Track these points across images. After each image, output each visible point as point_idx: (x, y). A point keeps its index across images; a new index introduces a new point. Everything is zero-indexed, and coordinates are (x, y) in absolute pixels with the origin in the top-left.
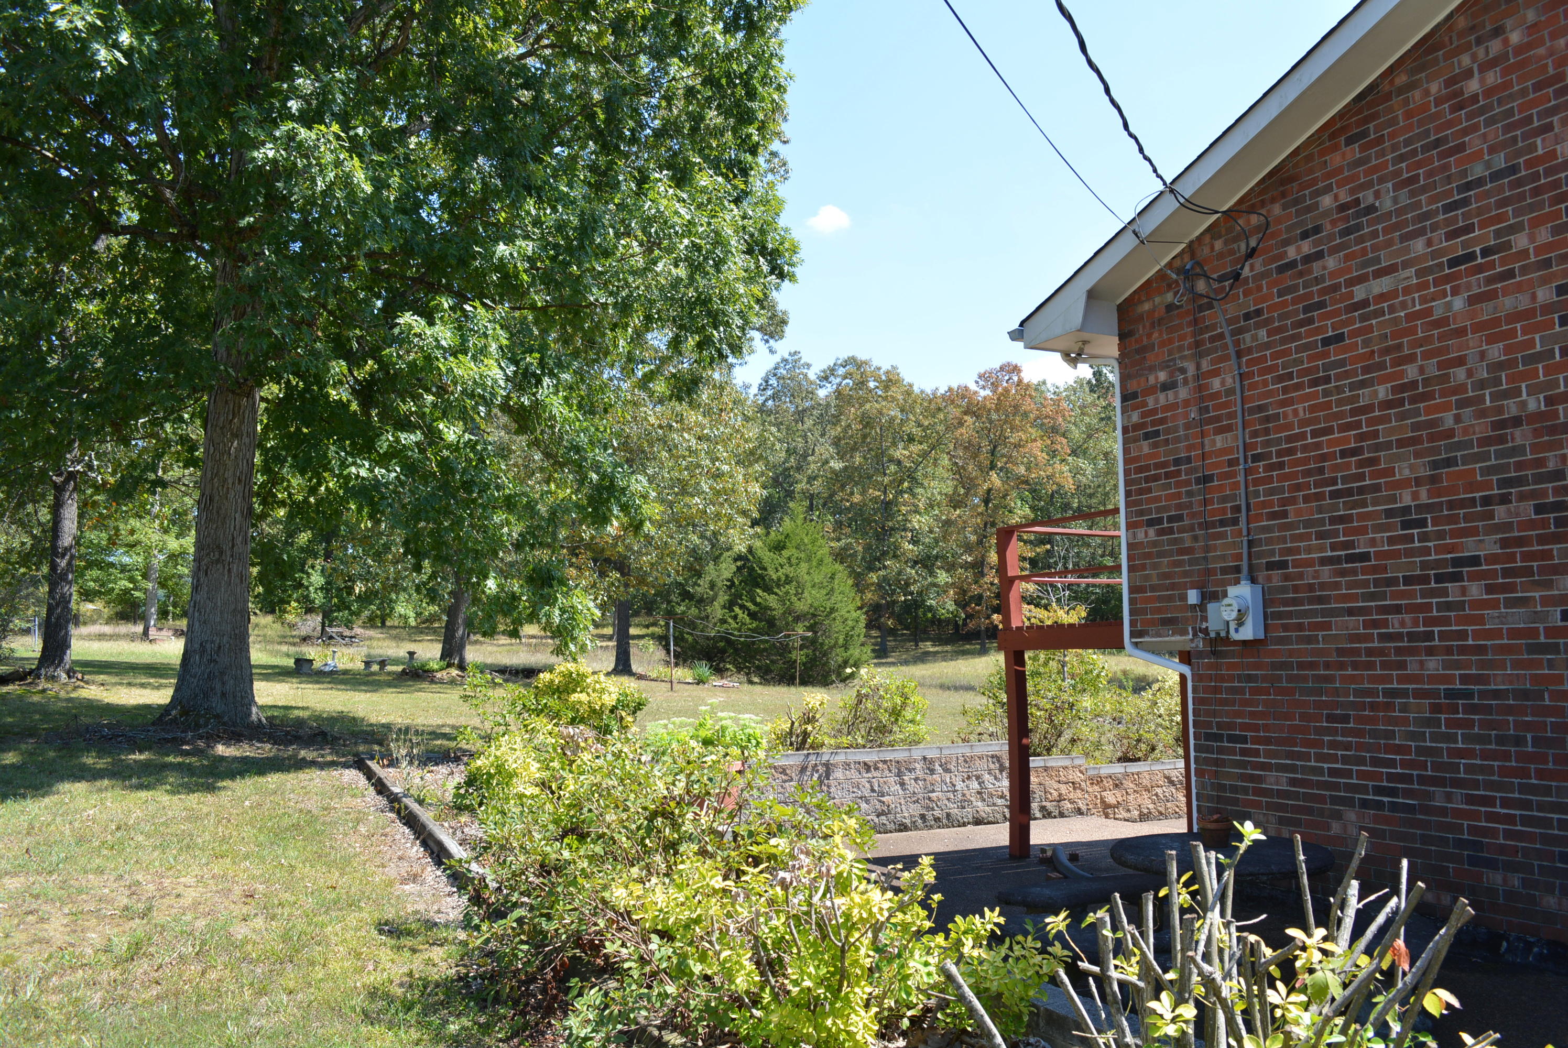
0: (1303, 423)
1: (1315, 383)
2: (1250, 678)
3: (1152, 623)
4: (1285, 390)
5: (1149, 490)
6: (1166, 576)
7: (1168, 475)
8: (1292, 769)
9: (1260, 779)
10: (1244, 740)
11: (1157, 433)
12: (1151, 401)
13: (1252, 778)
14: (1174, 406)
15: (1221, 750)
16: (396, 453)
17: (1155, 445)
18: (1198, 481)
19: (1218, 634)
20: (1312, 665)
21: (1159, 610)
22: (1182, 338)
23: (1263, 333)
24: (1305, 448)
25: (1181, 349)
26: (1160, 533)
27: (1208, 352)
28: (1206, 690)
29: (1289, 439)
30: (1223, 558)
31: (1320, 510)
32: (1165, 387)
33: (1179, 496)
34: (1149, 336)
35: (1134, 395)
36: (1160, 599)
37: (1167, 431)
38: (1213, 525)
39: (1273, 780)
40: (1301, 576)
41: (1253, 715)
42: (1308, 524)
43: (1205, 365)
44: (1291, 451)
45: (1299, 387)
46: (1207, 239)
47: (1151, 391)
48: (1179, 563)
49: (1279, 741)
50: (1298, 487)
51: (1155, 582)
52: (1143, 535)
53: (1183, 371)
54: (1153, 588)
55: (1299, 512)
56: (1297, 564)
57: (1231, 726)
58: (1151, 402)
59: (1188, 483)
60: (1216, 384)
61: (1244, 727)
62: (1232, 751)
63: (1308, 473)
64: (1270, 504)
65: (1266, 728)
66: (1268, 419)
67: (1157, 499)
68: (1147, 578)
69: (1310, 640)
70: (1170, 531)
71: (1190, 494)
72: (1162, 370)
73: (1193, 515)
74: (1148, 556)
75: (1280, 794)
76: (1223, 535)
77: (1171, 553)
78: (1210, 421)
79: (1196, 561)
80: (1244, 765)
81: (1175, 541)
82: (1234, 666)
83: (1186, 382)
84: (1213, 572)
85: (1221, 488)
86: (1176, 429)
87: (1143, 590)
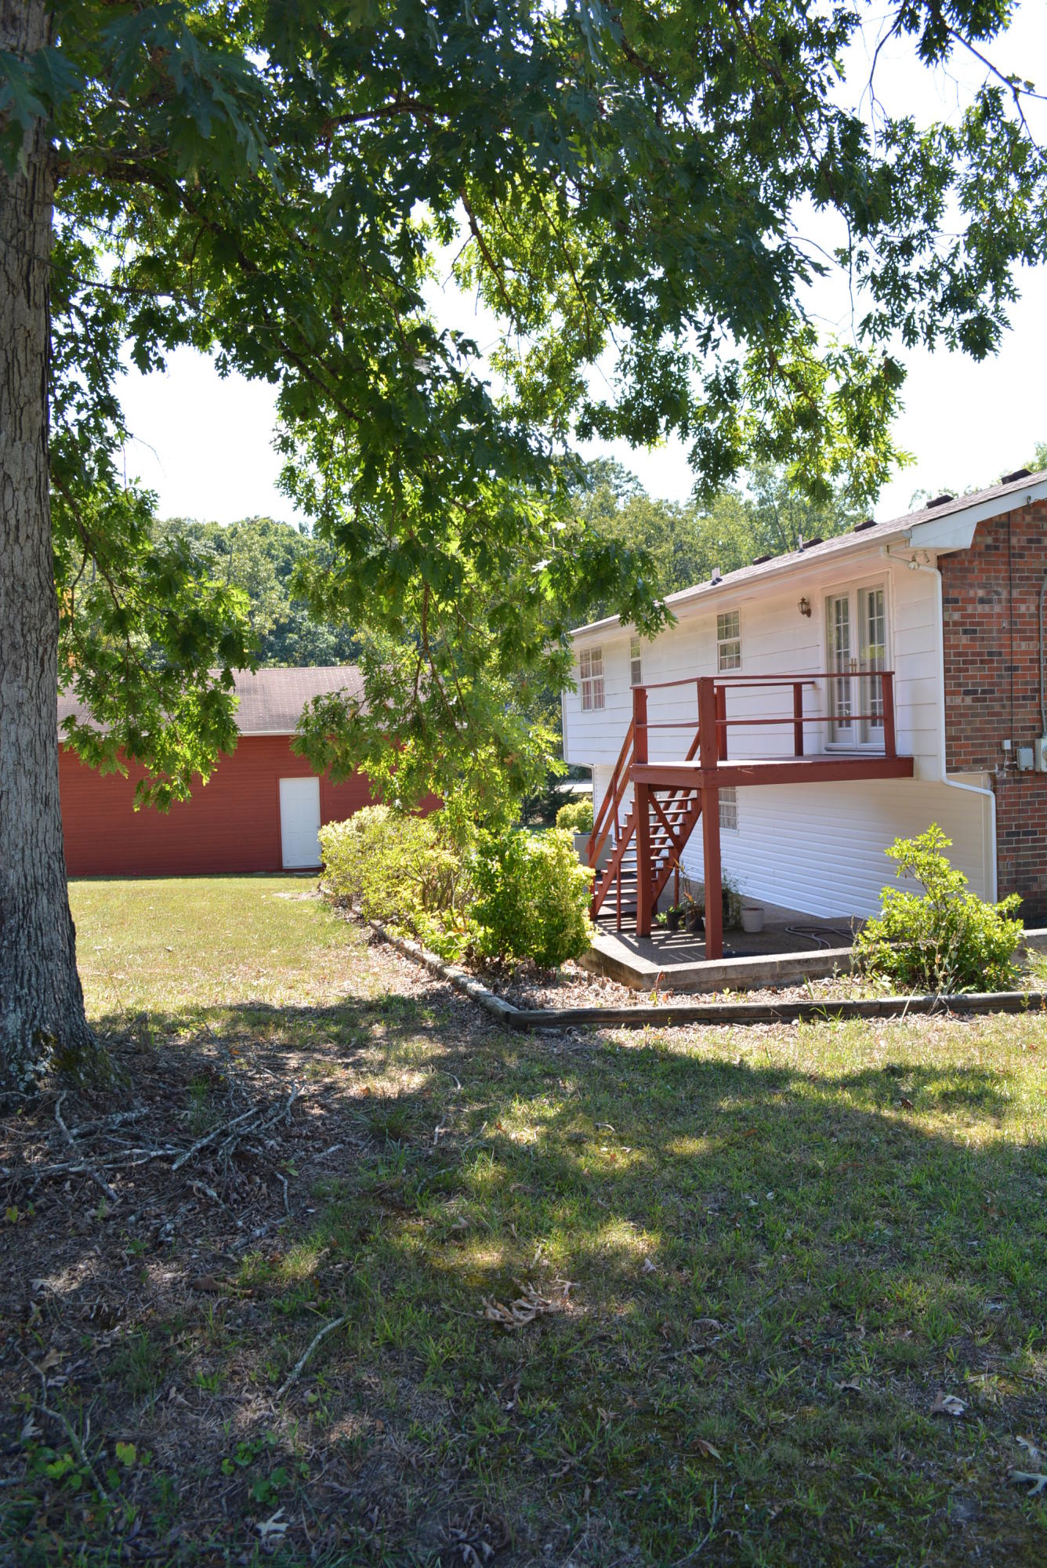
2: (1038, 795)
3: (967, 762)
5: (967, 670)
6: (978, 730)
7: (982, 662)
10: (1035, 833)
11: (975, 631)
12: (969, 608)
13: (1039, 856)
14: (990, 616)
15: (1018, 842)
17: (972, 639)
18: (1016, 669)
19: (1027, 768)
21: (972, 753)
22: (999, 571)
25: (997, 578)
26: (975, 700)
27: (1018, 586)
30: (1024, 720)
32: (982, 601)
33: (992, 677)
34: (971, 562)
35: (956, 601)
36: (973, 745)
37: (983, 632)
38: (1017, 699)
43: (1015, 594)
47: (972, 601)
48: (991, 722)
51: (969, 734)
52: (960, 700)
53: (998, 593)
54: (967, 738)
57: (1026, 826)
58: (970, 610)
59: (999, 669)
60: (1023, 608)
61: (1035, 825)
62: (1027, 841)
67: (973, 677)
68: (962, 731)
70: (984, 700)
71: (1000, 676)
72: (980, 588)
73: (1002, 691)
74: (964, 715)
76: (1022, 706)
77: (983, 715)
78: (1018, 631)
79: (1004, 721)
80: (1034, 848)
81: (987, 707)
82: (1028, 788)
83: (1000, 601)
84: (1017, 729)
85: (1024, 676)
86: (990, 631)
87: (958, 739)
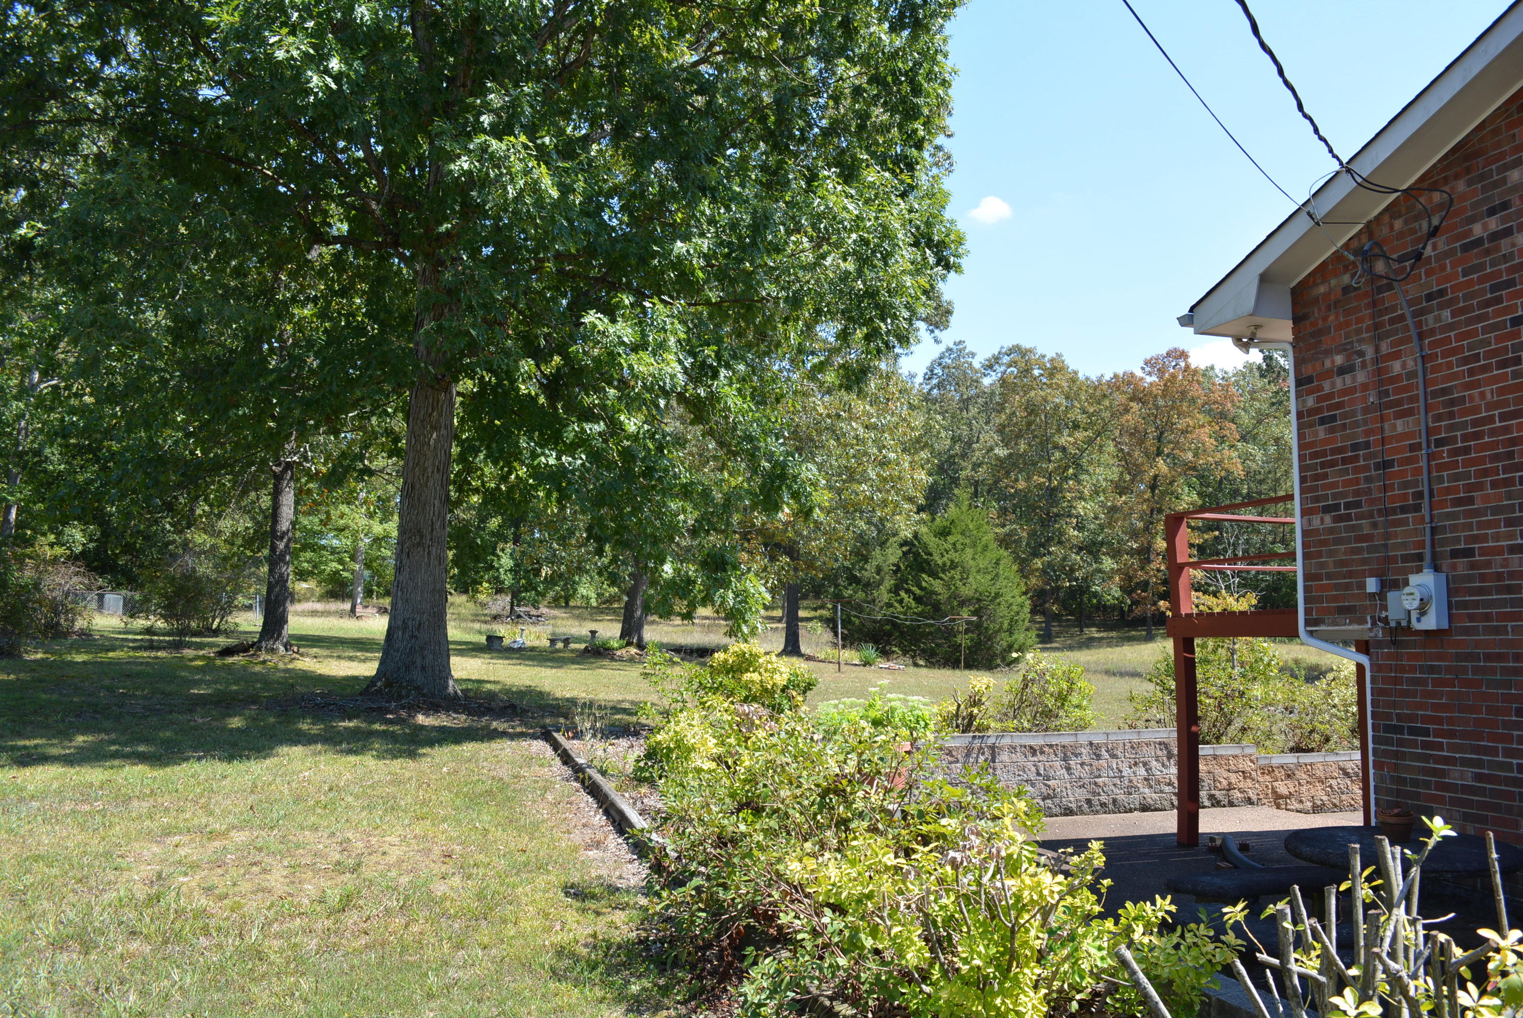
0: (1491, 406)
1: (1502, 365)
2: (1432, 669)
3: (1328, 611)
4: (1471, 372)
5: (1325, 476)
6: (1342, 563)
7: (1345, 461)
8: (1479, 764)
9: (1443, 773)
10: (1426, 732)
11: (1333, 418)
12: (1327, 386)
13: (1434, 772)
14: (1351, 390)
15: (1401, 743)
16: (582, 441)
17: (1332, 430)
18: (1377, 466)
19: (1399, 623)
20: (1500, 657)
21: (1335, 599)
22: (1359, 320)
23: (1446, 314)
24: (1492, 433)
25: (1359, 331)
26: (1337, 519)
27: (1388, 335)
28: (1385, 680)
29: (1475, 423)
30: (1404, 545)
31: (1509, 496)
32: (1342, 371)
33: (1357, 481)
34: (1325, 319)
35: (1309, 380)
36: (1337, 587)
37: (1345, 416)
38: (1394, 511)
39: (1457, 775)
40: (1488, 564)
41: (1435, 707)
42: (1496, 510)
43: (1385, 348)
44: (1477, 436)
45: (1485, 369)
46: (1386, 218)
47: (1328, 374)
48: (1358, 551)
49: (1464, 735)
50: (1485, 473)
51: (1332, 569)
52: (1319, 522)
53: (1361, 354)
54: (1329, 576)
55: (1486, 499)
56: (1484, 552)
57: (1412, 718)
59: (1366, 468)
60: (1396, 367)
61: (1426, 719)
62: (1414, 744)
63: (1496, 458)
64: (1456, 490)
65: (1450, 721)
66: (1452, 402)
67: (1334, 485)
68: (1323, 565)
69: (1497, 631)
70: (1348, 518)
71: (1368, 480)
72: (1338, 353)
73: (1372, 502)
74: (1324, 543)
75: (1466, 789)
76: (1404, 522)
77: (1348, 540)
78: (1391, 405)
79: (1375, 549)
80: (1426, 758)
81: (1353, 528)
82: (1415, 656)
83: (1364, 365)
84: (1393, 560)
85: (1401, 473)
86: (1353, 414)
87: (1317, 577)
